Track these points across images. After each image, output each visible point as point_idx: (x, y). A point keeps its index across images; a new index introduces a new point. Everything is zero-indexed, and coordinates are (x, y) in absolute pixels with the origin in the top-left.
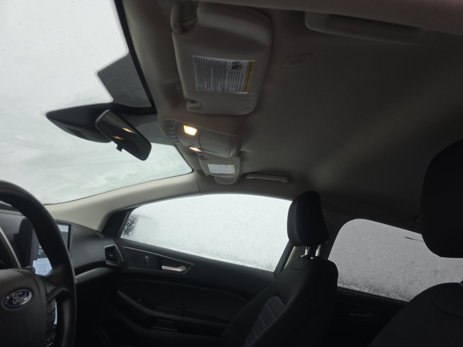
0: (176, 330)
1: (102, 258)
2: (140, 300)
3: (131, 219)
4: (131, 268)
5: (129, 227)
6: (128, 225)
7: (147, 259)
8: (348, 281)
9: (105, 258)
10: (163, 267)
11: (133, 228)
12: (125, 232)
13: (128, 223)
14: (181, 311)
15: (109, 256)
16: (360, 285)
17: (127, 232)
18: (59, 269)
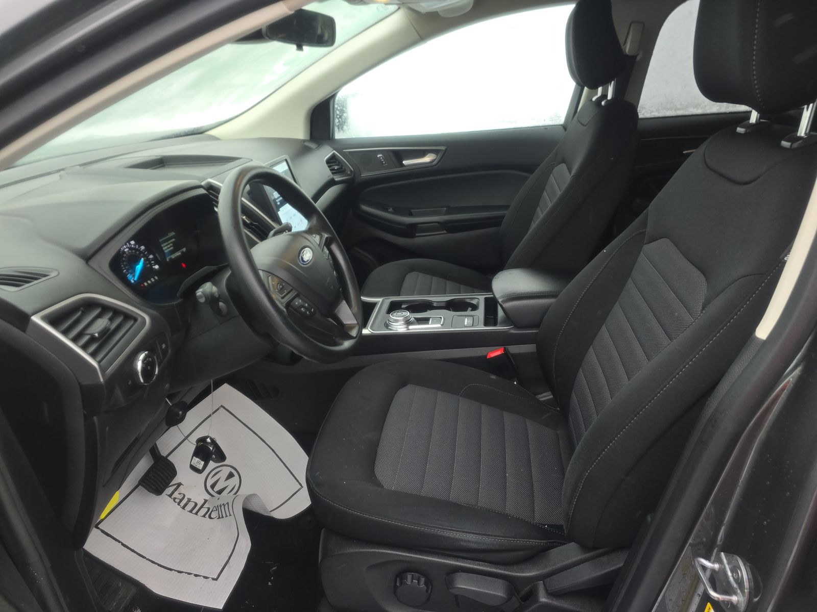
0: (445, 232)
1: (329, 176)
2: (391, 209)
3: (339, 108)
4: (365, 175)
5: (340, 119)
6: (338, 117)
7: (381, 158)
8: (683, 103)
9: (331, 174)
10: (405, 162)
11: (345, 119)
12: (339, 128)
13: (337, 115)
14: (445, 208)
15: (334, 169)
16: (703, 105)
17: (341, 127)
18: (314, 220)
